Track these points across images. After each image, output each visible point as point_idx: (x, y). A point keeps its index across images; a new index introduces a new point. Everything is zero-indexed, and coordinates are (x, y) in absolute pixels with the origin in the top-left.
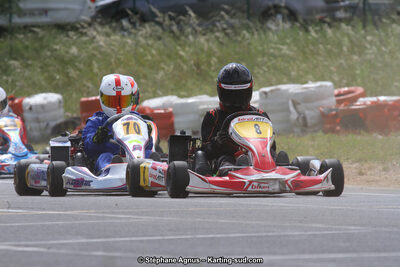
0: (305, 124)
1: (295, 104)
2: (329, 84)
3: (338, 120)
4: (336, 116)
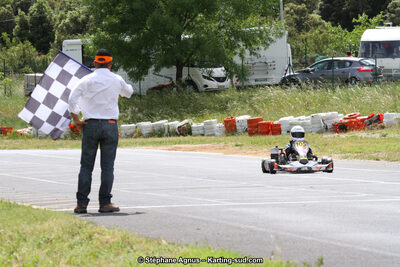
0: (327, 128)
1: (323, 120)
3: (337, 127)
4: (337, 125)
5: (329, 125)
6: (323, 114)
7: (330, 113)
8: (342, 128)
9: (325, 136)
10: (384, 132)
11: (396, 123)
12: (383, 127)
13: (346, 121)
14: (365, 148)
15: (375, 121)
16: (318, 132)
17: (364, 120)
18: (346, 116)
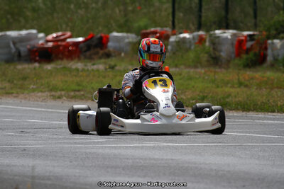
0: (19, 55)
1: (14, 43)
2: (34, 31)
3: (37, 54)
4: (36, 51)
5: (23, 50)
6: (13, 34)
7: (24, 32)
8: (44, 55)
9: (19, 67)
10: (112, 61)
11: (129, 48)
12: (108, 55)
13: (50, 44)
14: (84, 84)
15: (96, 46)
16: (9, 61)
17: (79, 43)
18: (50, 37)
